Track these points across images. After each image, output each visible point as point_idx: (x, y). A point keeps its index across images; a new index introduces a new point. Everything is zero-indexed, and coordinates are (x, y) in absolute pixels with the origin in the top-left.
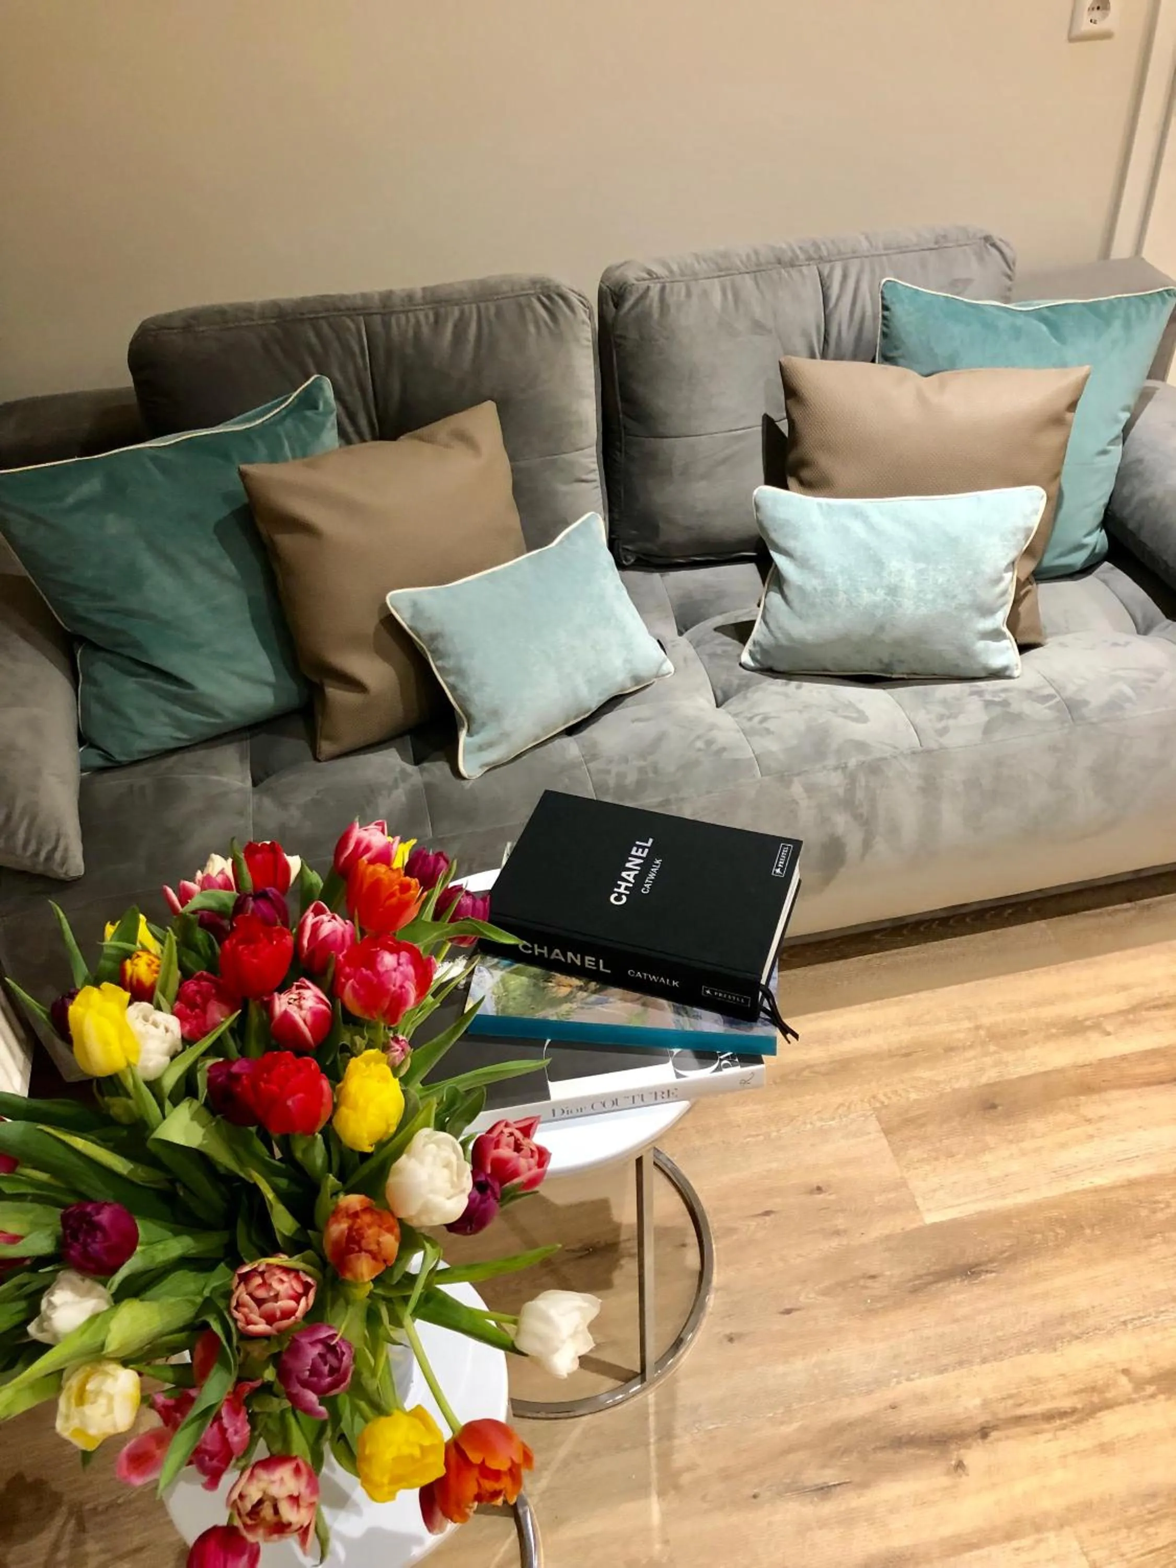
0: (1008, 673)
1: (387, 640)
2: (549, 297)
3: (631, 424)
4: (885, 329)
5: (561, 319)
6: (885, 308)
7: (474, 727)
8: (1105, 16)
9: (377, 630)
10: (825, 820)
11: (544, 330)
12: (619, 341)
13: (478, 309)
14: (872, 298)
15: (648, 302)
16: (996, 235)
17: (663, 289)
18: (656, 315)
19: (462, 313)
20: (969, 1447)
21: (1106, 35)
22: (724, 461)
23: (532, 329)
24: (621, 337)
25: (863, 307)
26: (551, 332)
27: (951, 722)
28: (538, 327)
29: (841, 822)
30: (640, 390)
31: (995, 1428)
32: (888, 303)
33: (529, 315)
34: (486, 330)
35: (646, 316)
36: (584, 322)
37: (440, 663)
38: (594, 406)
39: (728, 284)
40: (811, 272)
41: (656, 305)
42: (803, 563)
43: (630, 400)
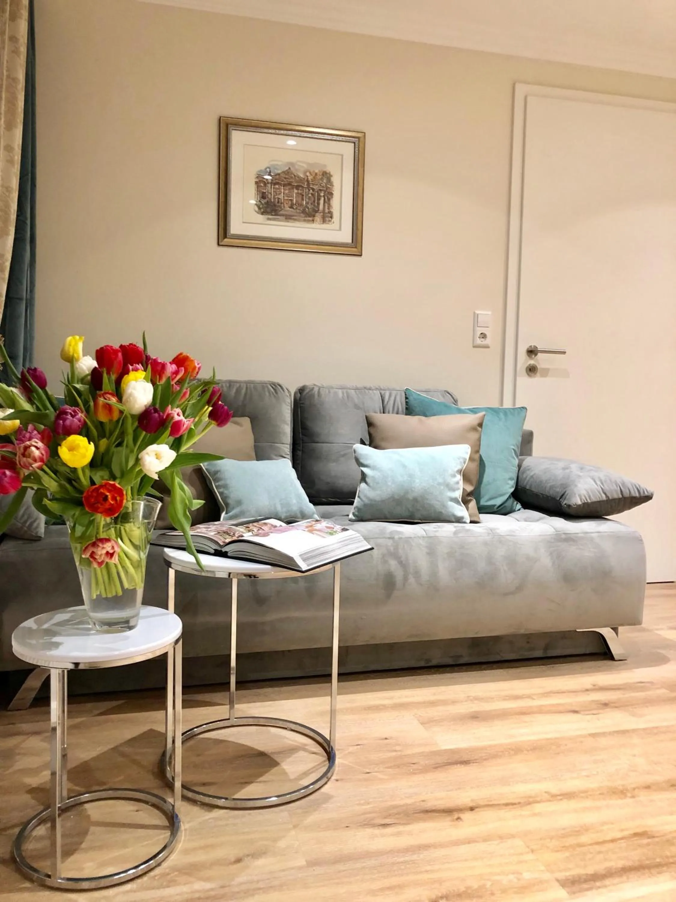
0: (464, 520)
1: (195, 477)
2: (275, 385)
3: (305, 438)
4: (407, 406)
5: (279, 392)
6: (406, 398)
7: (229, 509)
8: (485, 340)
9: (191, 473)
10: (385, 562)
11: (272, 395)
12: (301, 405)
13: (247, 385)
14: (401, 404)
15: (313, 392)
16: (449, 391)
17: (319, 389)
18: (316, 396)
19: (240, 386)
20: (464, 813)
21: (487, 347)
22: (344, 455)
23: (267, 394)
24: (303, 404)
25: (398, 404)
26: (275, 396)
27: (440, 529)
28: (269, 392)
29: (393, 564)
30: (309, 424)
31: (477, 807)
32: (407, 396)
33: (266, 389)
34: (249, 391)
35: (313, 396)
36: (288, 396)
37: (217, 484)
38: (290, 430)
39: (345, 392)
40: (377, 393)
41: (316, 393)
42: (373, 468)
43: (304, 428)
